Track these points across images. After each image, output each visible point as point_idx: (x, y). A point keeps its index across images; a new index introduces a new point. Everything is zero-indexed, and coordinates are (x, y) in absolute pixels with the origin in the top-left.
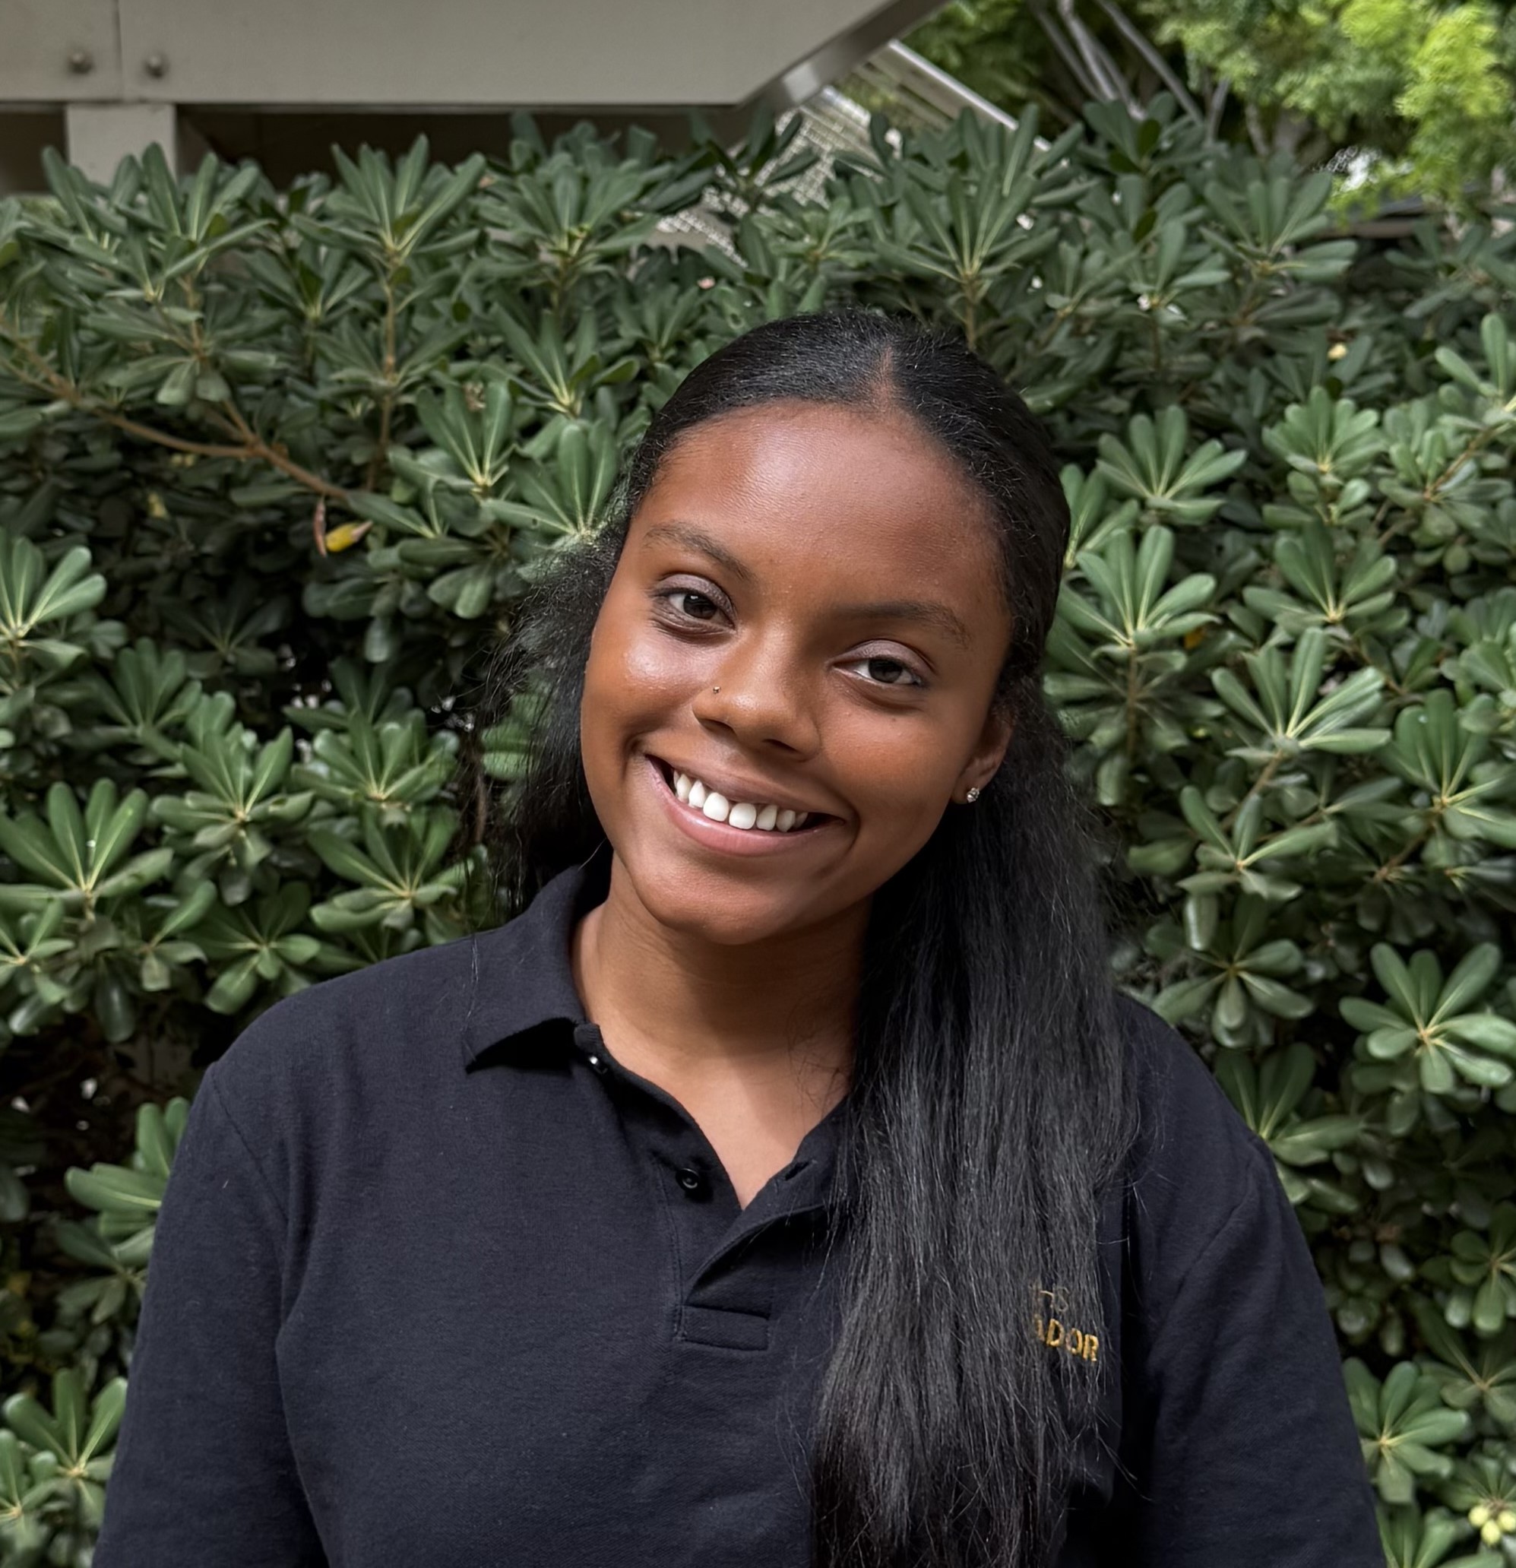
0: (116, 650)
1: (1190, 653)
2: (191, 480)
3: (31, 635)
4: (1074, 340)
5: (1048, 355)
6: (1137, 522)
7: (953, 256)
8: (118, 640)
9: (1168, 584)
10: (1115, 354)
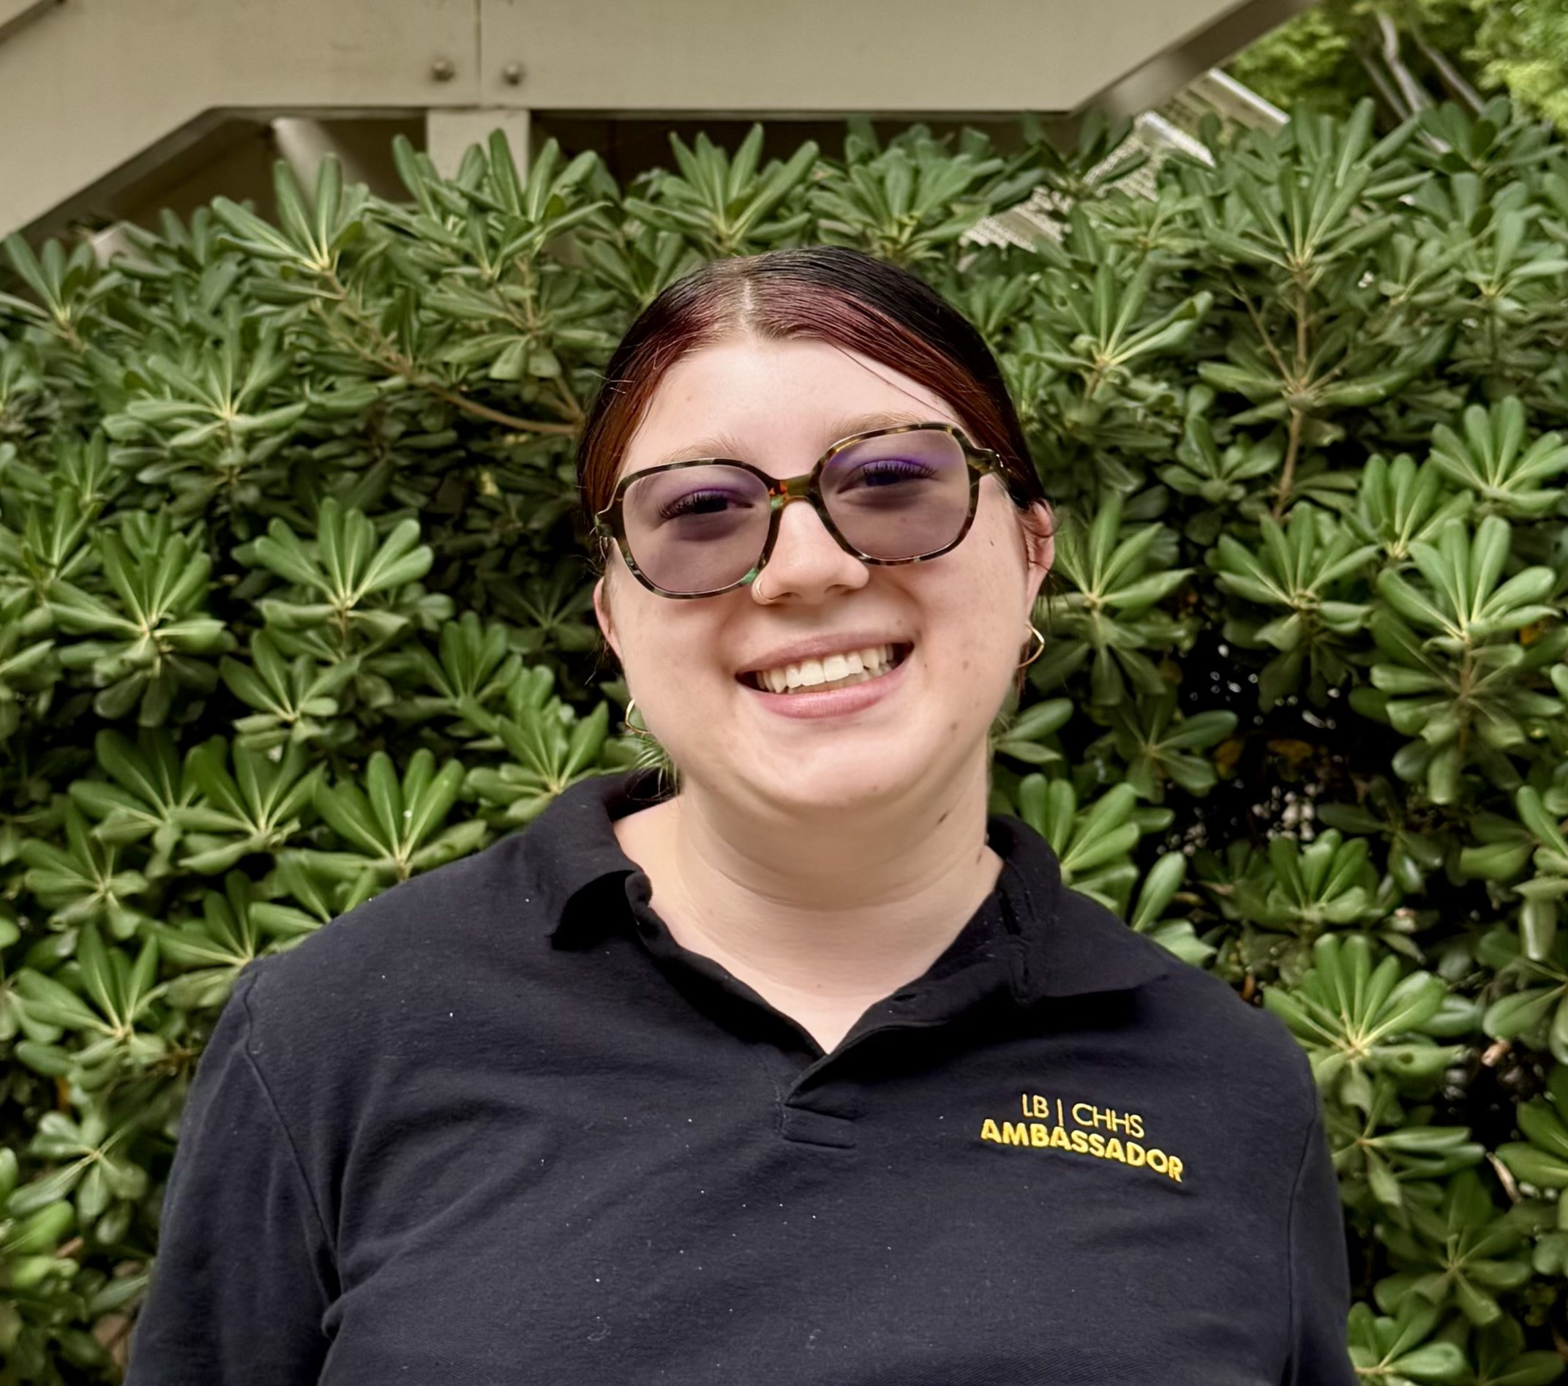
0: (441, 623)
1: (1527, 648)
2: (520, 457)
3: (359, 606)
4: (1407, 330)
5: (1381, 345)
6: (1471, 512)
7: (1284, 243)
8: (443, 614)
9: (1503, 577)
10: (1450, 346)
